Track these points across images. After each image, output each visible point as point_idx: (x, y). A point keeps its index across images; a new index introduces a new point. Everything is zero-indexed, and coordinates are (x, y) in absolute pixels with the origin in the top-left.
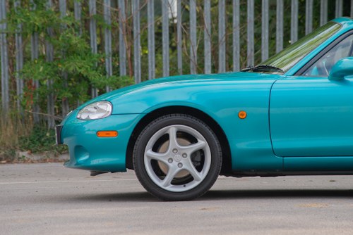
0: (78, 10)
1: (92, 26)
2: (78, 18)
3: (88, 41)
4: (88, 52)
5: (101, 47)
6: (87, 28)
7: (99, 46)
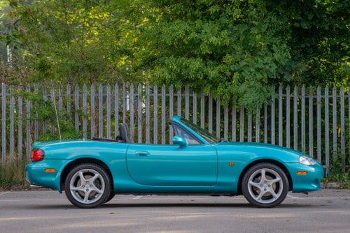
0: (69, 107)
1: (77, 116)
2: (68, 111)
3: (74, 124)
4: (73, 129)
5: (81, 127)
6: (73, 117)
7: (80, 126)
